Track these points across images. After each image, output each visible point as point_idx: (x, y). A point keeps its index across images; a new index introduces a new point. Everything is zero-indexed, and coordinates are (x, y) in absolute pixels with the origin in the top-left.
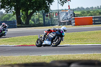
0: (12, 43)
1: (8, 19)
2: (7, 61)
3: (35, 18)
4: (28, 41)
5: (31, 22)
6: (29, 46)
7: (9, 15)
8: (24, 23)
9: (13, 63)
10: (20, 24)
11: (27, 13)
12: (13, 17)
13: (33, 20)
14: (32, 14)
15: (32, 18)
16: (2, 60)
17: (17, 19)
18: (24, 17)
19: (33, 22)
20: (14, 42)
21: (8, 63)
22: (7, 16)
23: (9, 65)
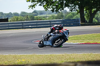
0: (76, 41)
1: (72, 17)
2: (70, 58)
3: (99, 16)
4: (92, 39)
5: (95, 20)
6: (93, 44)
7: (73, 14)
8: (88, 21)
9: (76, 60)
10: (84, 22)
11: (91, 11)
12: (77, 15)
13: (97, 19)
14: (95, 12)
15: (96, 16)
16: (65, 57)
17: (81, 17)
18: (88, 16)
19: (96, 21)
20: (78, 40)
21: (71, 61)
22: (70, 14)
23: (73, 62)
